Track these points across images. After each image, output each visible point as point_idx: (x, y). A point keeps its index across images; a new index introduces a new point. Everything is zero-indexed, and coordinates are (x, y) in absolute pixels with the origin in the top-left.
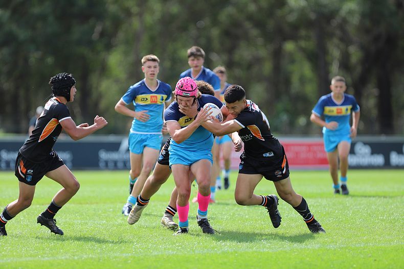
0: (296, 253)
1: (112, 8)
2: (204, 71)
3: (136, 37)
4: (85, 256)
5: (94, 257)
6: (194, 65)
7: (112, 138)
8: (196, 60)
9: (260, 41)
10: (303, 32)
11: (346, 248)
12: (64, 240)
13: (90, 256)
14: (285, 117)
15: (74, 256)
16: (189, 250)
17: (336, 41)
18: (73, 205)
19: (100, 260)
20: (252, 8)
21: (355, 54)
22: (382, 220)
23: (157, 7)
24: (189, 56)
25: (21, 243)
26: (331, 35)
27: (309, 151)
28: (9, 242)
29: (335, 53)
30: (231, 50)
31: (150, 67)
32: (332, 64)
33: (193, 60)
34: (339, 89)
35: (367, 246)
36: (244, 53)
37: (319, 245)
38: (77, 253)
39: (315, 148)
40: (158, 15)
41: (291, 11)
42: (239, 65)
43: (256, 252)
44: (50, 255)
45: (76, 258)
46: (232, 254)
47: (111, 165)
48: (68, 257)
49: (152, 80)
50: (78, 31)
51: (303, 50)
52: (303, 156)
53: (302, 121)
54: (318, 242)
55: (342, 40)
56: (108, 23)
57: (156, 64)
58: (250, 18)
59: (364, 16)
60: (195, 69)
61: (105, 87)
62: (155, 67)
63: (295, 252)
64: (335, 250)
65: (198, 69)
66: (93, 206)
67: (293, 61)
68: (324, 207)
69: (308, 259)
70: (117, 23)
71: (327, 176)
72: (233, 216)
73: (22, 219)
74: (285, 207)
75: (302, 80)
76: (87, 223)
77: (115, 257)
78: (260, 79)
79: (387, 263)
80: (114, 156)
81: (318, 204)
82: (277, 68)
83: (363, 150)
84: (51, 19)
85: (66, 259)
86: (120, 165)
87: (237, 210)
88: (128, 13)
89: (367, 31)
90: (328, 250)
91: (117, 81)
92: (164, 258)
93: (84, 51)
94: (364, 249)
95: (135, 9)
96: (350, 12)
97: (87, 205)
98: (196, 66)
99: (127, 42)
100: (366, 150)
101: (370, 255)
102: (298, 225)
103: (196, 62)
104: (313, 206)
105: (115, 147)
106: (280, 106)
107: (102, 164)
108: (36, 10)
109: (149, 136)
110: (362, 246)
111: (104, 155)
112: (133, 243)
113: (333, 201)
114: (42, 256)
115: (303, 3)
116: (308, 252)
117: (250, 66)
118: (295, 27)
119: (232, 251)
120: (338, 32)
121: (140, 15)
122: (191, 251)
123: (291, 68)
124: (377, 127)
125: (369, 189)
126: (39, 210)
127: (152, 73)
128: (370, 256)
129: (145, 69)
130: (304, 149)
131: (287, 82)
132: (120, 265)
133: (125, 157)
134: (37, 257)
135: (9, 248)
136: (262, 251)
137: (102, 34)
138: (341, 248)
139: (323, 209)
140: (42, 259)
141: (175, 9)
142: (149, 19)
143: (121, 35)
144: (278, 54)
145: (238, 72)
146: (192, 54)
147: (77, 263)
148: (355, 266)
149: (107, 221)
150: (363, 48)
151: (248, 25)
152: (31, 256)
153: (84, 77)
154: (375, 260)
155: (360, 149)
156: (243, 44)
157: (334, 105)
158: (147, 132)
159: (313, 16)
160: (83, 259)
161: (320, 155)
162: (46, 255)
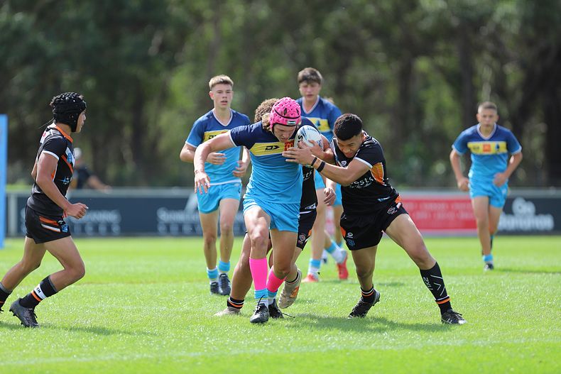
0: (431, 352)
1: (176, 11)
2: (321, 102)
3: (210, 52)
4: (137, 356)
5: (150, 356)
6: (307, 94)
7: (175, 192)
8: (309, 86)
9: (381, 57)
10: (441, 46)
11: (500, 345)
12: (109, 334)
13: (145, 355)
14: (415, 163)
15: (122, 355)
16: (281, 347)
17: (487, 56)
18: (122, 285)
19: (158, 360)
20: (371, 10)
21: (514, 75)
22: (551, 306)
23: (239, 10)
24: (301, 82)
25: (49, 337)
26: (480, 49)
27: (450, 210)
28: (33, 336)
29: (485, 73)
30: (341, 70)
31: (220, 92)
32: (481, 89)
33: (306, 87)
34: (487, 119)
35: (529, 343)
36: (360, 74)
37: (462, 341)
38: (127, 352)
39: (458, 206)
40: (239, 21)
41: (425, 15)
42: (352, 90)
43: (374, 350)
44: (89, 354)
45: (125, 358)
46: (341, 352)
47: (174, 229)
48: (114, 357)
49: (224, 109)
50: (129, 43)
51: (441, 69)
52: (440, 216)
53: (439, 168)
54: (461, 335)
55: (495, 55)
56: (171, 33)
57: (230, 87)
58: (368, 25)
59: (525, 21)
60: (308, 99)
61: (167, 121)
62: (228, 92)
63: (429, 350)
64: (485, 347)
65: (312, 99)
66: (150, 286)
67: (427, 86)
68: (470, 288)
69: (447, 360)
70: (183, 33)
71: (476, 245)
72: (343, 300)
73: (51, 304)
74: (416, 288)
75: (440, 112)
76: (140, 310)
77: (180, 358)
78: (381, 110)
79: (557, 365)
80: (179, 217)
81: (461, 284)
82: (405, 95)
83: (524, 209)
84: (91, 26)
85: (112, 360)
86: (187, 229)
87: (348, 292)
88: (199, 19)
89: (531, 43)
90: (475, 348)
91: (183, 112)
92: (248, 359)
93: (137, 71)
94: (525, 346)
95: (208, 14)
96: (507, 17)
97: (141, 285)
98: (310, 96)
99: (196, 59)
100: (529, 208)
101: (533, 355)
102: (434, 313)
103: (309, 89)
104: (455, 286)
105: (180, 204)
106: (409, 147)
107: (161, 228)
108: (71, 14)
109: (220, 187)
110: (522, 342)
111: (164, 216)
112: (205, 337)
113: (482, 280)
114: (78, 356)
115: (440, 4)
116: (447, 350)
117: (367, 91)
118: (431, 38)
119: (342, 349)
120: (490, 45)
121: (215, 21)
122: (285, 349)
123: (424, 94)
124: (543, 176)
125: (533, 262)
126: (74, 292)
127: (224, 99)
128: (534, 357)
129: (214, 94)
130: (443, 206)
131: (420, 114)
132: (186, 369)
133: (194, 218)
134: (72, 358)
135: (32, 344)
136: (383, 349)
137: (162, 48)
138: (493, 345)
139: (468, 290)
140: (78, 360)
141: (263, 12)
142: (227, 26)
143: (188, 49)
144: (406, 75)
145: (349, 99)
146: (305, 79)
147: (127, 366)
148: (512, 369)
149: (168, 307)
150: (523, 66)
151: (364, 34)
152: (63, 355)
153: (138, 107)
154: (541, 362)
155: (520, 208)
156: (357, 61)
157: (481, 139)
158: (217, 181)
159: (455, 22)
160: (135, 359)
161: (464, 216)
162: (83, 355)
